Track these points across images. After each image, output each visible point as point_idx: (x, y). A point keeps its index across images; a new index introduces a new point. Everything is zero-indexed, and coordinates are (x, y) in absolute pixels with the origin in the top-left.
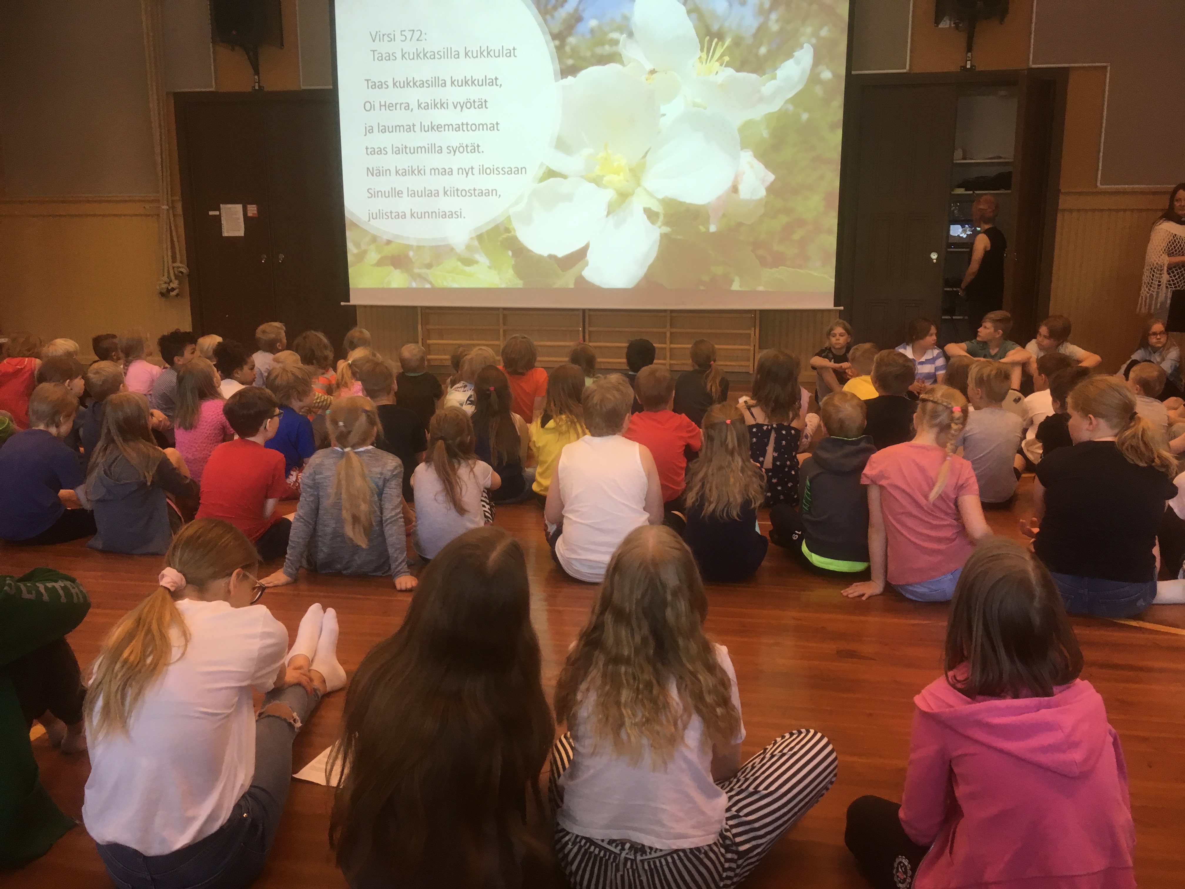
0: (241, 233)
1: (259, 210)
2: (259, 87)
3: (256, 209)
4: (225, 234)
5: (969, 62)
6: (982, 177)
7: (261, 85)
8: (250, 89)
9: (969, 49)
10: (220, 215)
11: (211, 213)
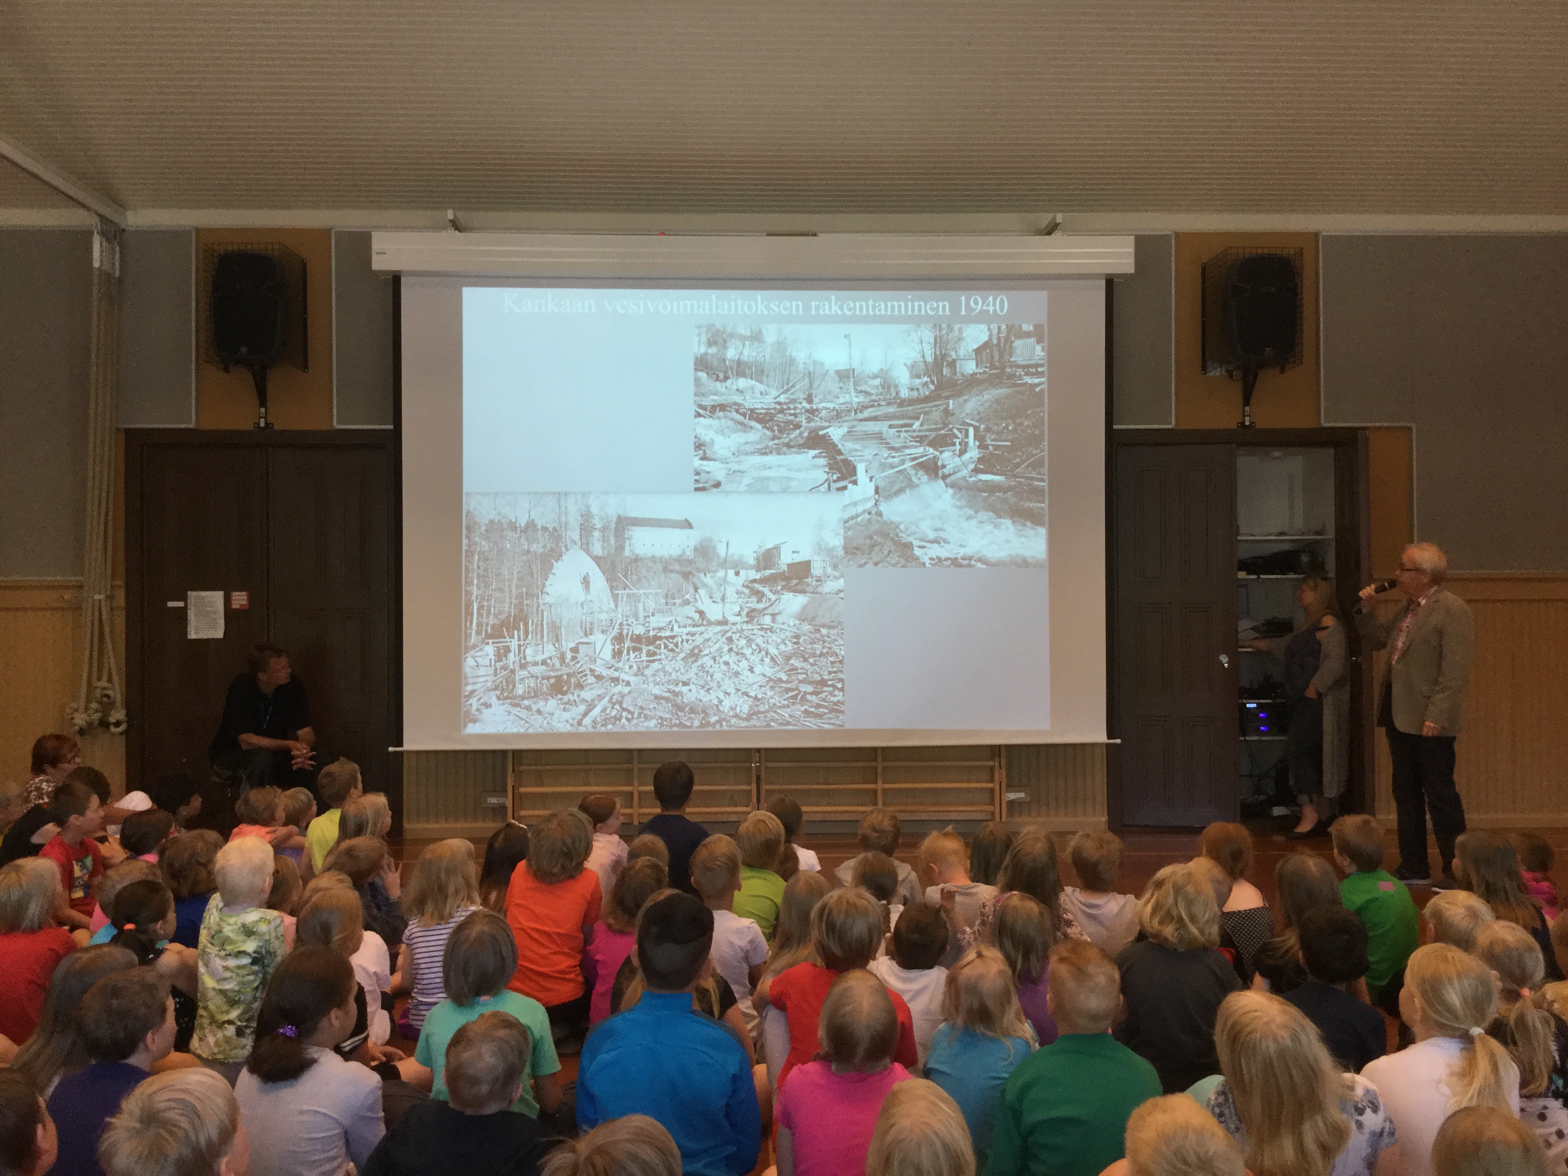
0: (219, 634)
1: (250, 599)
2: (266, 423)
3: (246, 598)
4: (192, 635)
5: (1247, 418)
6: (1260, 557)
7: (269, 421)
8: (248, 426)
9: (1247, 402)
10: (184, 610)
11: (171, 604)
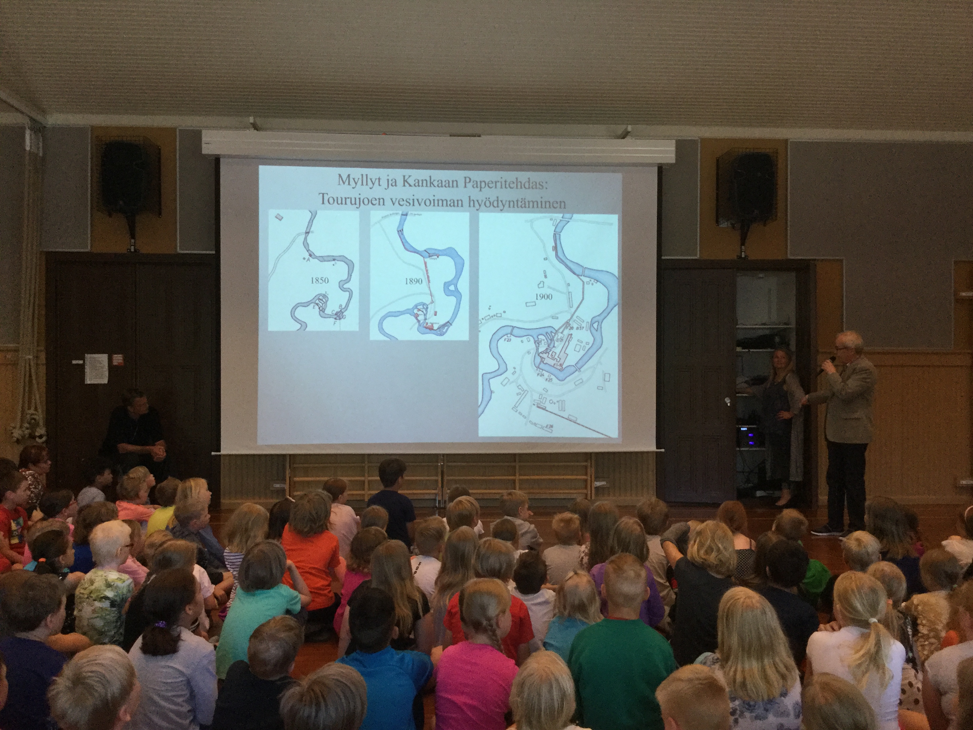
0: (105, 381)
1: (125, 359)
3: (122, 358)
4: (88, 381)
5: (743, 253)
6: (751, 339)
7: (137, 248)
8: (124, 251)
9: (743, 244)
10: (84, 364)
11: (74, 362)
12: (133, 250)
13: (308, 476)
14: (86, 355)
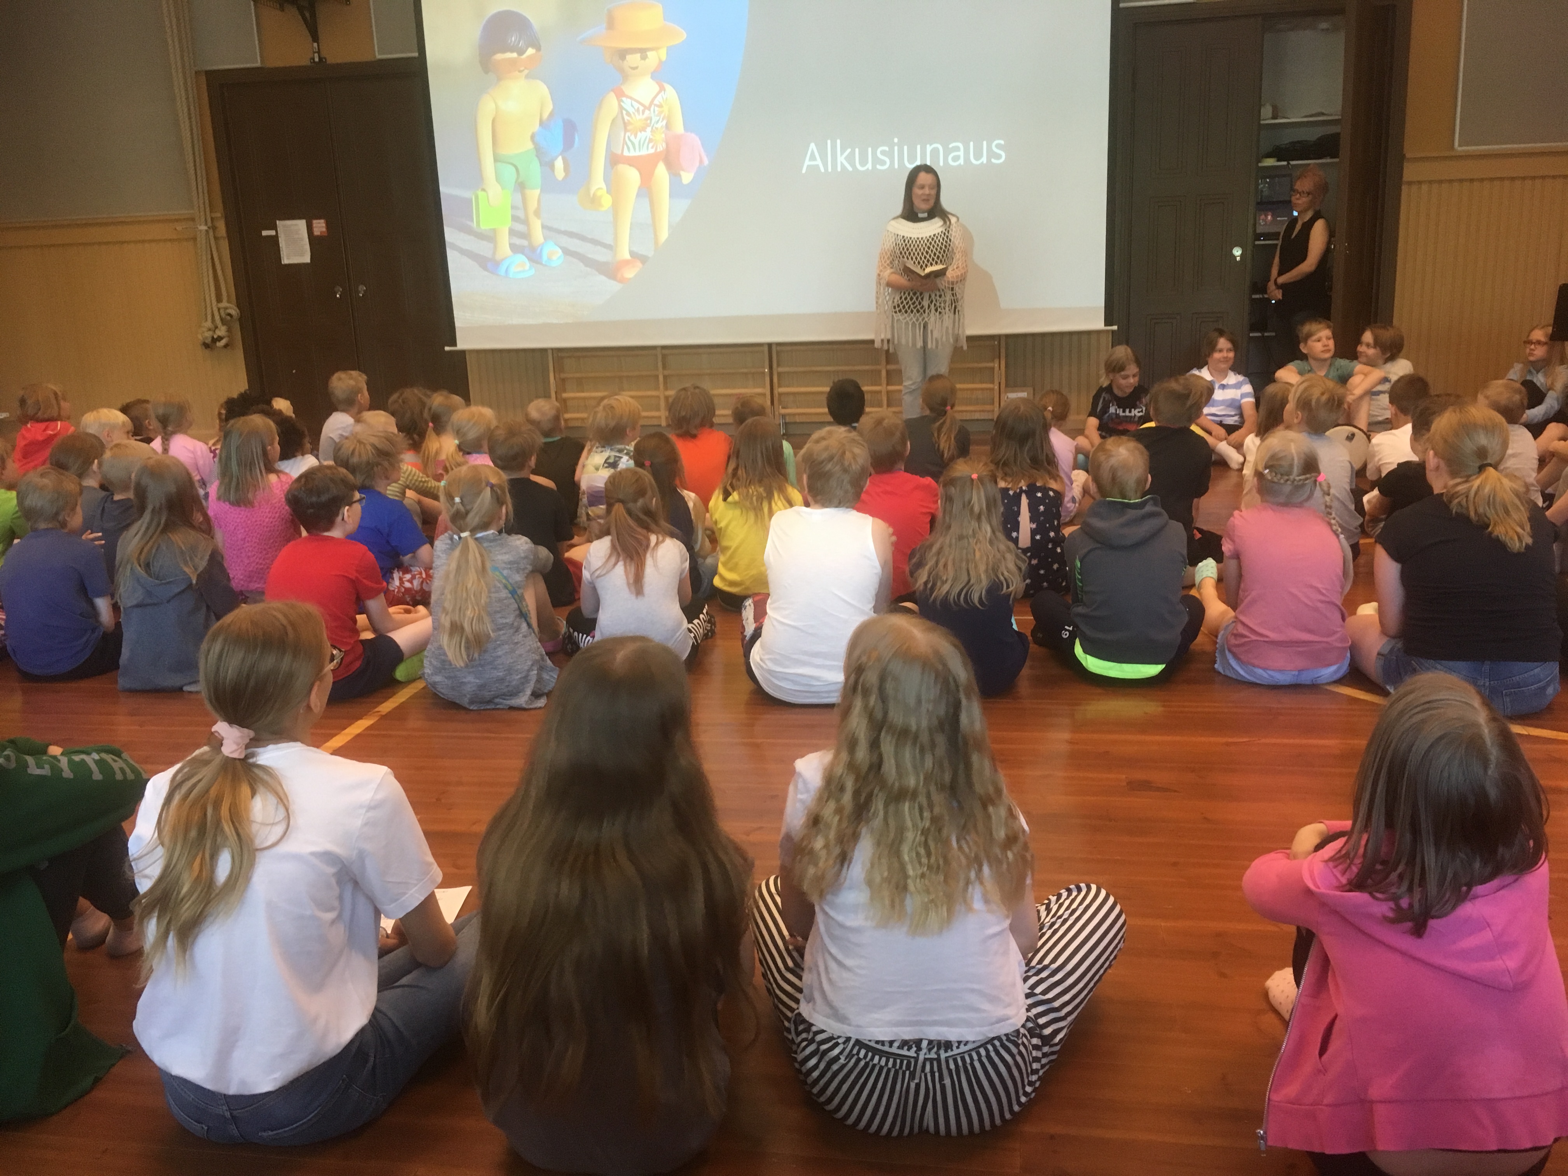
0: (307, 259)
1: (328, 227)
2: (320, 58)
3: (324, 225)
4: (285, 261)
6: (1298, 142)
7: (323, 54)
8: (307, 62)
10: (276, 236)
11: (265, 233)
12: (317, 60)
13: (583, 392)
14: (278, 222)
